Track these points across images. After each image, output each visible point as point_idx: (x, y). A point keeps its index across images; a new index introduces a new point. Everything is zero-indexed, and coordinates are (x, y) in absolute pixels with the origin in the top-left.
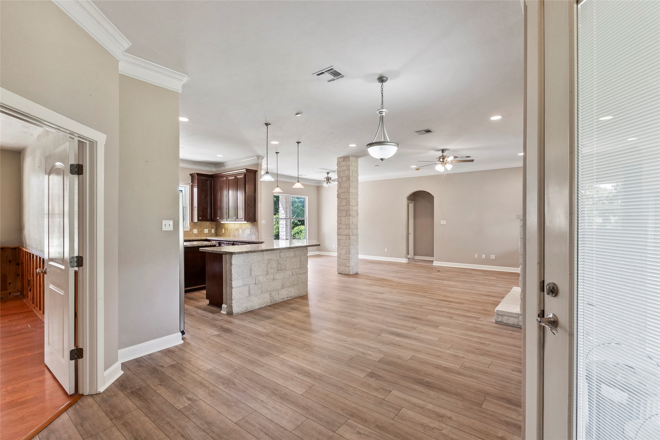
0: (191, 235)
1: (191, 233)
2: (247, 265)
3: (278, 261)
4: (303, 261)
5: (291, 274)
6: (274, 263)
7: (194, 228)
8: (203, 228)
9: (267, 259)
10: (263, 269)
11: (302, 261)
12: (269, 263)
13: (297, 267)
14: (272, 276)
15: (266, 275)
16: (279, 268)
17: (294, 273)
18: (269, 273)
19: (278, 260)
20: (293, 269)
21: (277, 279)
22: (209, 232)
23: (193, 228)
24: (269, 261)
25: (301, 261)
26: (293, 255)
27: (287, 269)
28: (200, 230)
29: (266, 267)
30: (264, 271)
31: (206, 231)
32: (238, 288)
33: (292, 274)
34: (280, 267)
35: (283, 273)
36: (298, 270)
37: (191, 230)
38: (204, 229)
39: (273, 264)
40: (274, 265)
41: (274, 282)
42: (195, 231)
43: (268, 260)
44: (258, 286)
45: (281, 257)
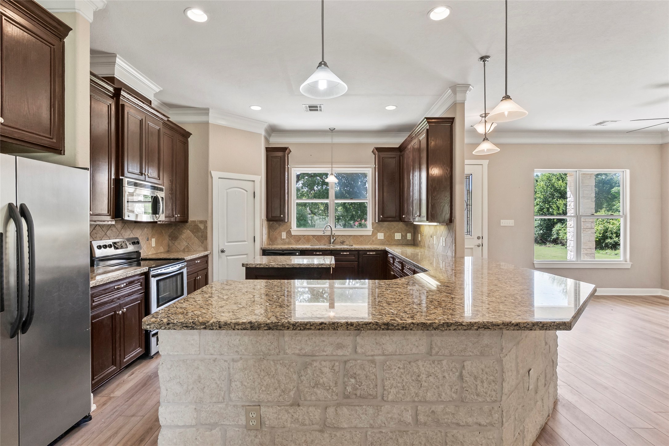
0: (375, 242)
1: (374, 238)
2: (214, 361)
3: (345, 362)
4: (476, 378)
5: (408, 417)
6: (326, 370)
7: (379, 231)
8: (393, 231)
9: (297, 352)
10: (279, 381)
11: (467, 378)
12: (306, 366)
13: (440, 395)
14: (316, 414)
15: (292, 405)
16: (349, 389)
17: (422, 418)
18: (305, 400)
19: (345, 358)
20: (420, 401)
21: (342, 428)
22: (403, 238)
23: (377, 231)
24: (308, 359)
25: (461, 377)
26: (423, 349)
27: (390, 398)
28: (388, 234)
29: (295, 377)
30: (283, 392)
31: (398, 236)
32: (178, 430)
33: (417, 421)
34: (355, 389)
35: (371, 411)
36: (448, 410)
37: (374, 234)
38: (394, 233)
39: (322, 373)
40: (327, 377)
41: (326, 435)
42: (381, 236)
43: (299, 355)
44: (256, 436)
45: (359, 350)
